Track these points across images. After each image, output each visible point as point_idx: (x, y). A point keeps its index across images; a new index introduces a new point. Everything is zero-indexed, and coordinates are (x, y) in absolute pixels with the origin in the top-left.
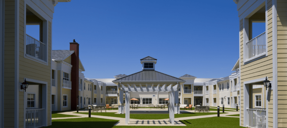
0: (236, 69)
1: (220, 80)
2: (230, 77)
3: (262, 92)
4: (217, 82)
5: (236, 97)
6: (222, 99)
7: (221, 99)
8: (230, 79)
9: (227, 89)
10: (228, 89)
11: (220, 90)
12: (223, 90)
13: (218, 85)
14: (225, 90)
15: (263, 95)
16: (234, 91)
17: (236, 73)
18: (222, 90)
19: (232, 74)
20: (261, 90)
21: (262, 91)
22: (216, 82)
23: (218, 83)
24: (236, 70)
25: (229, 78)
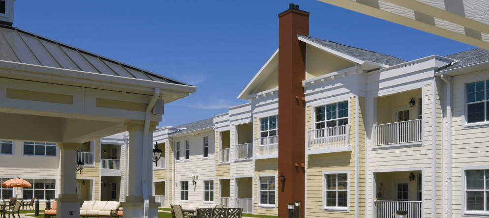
0: (253, 96)
1: (176, 131)
2: (215, 120)
3: (351, 164)
4: (169, 134)
5: (251, 179)
6: (185, 185)
7: (179, 185)
8: (216, 126)
9: (202, 156)
10: (206, 155)
11: (178, 159)
12: (187, 157)
13: (171, 143)
14: (196, 159)
15: (356, 172)
16: (236, 162)
17: (249, 108)
18: (182, 159)
19: (231, 112)
20: (349, 158)
21: (351, 160)
22: (167, 136)
23: (172, 140)
24: (253, 98)
25: (213, 125)
